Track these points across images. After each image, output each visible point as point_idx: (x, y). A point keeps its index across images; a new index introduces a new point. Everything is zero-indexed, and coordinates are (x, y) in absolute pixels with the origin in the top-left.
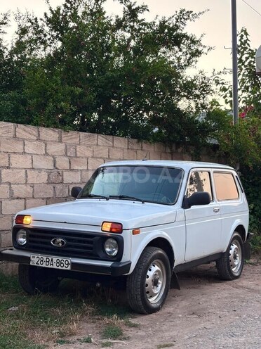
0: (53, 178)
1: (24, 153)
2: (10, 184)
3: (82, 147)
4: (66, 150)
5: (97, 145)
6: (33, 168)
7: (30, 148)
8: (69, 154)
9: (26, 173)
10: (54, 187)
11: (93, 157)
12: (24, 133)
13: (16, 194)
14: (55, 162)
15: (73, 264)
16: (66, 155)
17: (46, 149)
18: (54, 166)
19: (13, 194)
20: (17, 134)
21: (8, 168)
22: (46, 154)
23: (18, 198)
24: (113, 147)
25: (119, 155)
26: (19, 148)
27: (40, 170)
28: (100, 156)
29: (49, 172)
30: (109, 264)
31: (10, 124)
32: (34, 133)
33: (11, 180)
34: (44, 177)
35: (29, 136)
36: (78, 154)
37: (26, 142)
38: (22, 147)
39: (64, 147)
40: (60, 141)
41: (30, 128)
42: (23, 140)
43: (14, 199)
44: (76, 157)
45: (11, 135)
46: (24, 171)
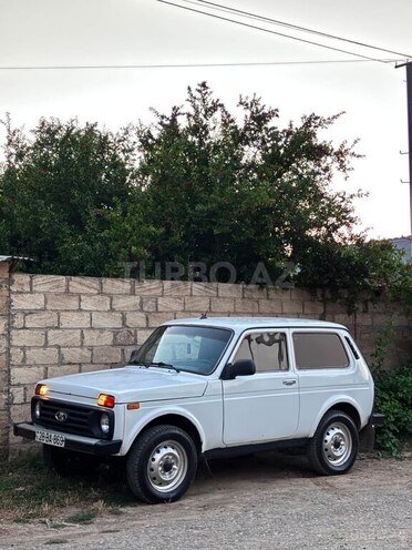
0: (121, 339)
1: (80, 310)
2: (59, 347)
3: (167, 300)
4: (141, 304)
5: (191, 295)
6: (92, 328)
7: (87, 304)
8: (145, 309)
9: (82, 334)
10: (123, 350)
11: (184, 311)
12: (80, 287)
13: (67, 358)
14: (124, 319)
15: (67, 441)
16: (141, 310)
17: (111, 304)
18: (123, 324)
19: (63, 358)
20: (70, 289)
21: (57, 328)
22: (112, 310)
23: (69, 364)
24: (217, 296)
25: (228, 306)
26: (74, 304)
27: (102, 330)
28: (195, 309)
29: (116, 332)
30: (93, 441)
31: (61, 277)
32: (95, 285)
33: (61, 343)
34: (108, 338)
35: (87, 290)
36: (160, 309)
37: (83, 297)
38: (76, 303)
39: (138, 301)
40: (133, 293)
41: (88, 281)
42: (79, 295)
43: (64, 364)
44: (157, 311)
45: (63, 290)
46: (79, 331)
